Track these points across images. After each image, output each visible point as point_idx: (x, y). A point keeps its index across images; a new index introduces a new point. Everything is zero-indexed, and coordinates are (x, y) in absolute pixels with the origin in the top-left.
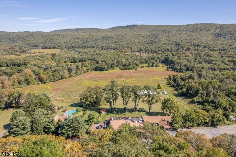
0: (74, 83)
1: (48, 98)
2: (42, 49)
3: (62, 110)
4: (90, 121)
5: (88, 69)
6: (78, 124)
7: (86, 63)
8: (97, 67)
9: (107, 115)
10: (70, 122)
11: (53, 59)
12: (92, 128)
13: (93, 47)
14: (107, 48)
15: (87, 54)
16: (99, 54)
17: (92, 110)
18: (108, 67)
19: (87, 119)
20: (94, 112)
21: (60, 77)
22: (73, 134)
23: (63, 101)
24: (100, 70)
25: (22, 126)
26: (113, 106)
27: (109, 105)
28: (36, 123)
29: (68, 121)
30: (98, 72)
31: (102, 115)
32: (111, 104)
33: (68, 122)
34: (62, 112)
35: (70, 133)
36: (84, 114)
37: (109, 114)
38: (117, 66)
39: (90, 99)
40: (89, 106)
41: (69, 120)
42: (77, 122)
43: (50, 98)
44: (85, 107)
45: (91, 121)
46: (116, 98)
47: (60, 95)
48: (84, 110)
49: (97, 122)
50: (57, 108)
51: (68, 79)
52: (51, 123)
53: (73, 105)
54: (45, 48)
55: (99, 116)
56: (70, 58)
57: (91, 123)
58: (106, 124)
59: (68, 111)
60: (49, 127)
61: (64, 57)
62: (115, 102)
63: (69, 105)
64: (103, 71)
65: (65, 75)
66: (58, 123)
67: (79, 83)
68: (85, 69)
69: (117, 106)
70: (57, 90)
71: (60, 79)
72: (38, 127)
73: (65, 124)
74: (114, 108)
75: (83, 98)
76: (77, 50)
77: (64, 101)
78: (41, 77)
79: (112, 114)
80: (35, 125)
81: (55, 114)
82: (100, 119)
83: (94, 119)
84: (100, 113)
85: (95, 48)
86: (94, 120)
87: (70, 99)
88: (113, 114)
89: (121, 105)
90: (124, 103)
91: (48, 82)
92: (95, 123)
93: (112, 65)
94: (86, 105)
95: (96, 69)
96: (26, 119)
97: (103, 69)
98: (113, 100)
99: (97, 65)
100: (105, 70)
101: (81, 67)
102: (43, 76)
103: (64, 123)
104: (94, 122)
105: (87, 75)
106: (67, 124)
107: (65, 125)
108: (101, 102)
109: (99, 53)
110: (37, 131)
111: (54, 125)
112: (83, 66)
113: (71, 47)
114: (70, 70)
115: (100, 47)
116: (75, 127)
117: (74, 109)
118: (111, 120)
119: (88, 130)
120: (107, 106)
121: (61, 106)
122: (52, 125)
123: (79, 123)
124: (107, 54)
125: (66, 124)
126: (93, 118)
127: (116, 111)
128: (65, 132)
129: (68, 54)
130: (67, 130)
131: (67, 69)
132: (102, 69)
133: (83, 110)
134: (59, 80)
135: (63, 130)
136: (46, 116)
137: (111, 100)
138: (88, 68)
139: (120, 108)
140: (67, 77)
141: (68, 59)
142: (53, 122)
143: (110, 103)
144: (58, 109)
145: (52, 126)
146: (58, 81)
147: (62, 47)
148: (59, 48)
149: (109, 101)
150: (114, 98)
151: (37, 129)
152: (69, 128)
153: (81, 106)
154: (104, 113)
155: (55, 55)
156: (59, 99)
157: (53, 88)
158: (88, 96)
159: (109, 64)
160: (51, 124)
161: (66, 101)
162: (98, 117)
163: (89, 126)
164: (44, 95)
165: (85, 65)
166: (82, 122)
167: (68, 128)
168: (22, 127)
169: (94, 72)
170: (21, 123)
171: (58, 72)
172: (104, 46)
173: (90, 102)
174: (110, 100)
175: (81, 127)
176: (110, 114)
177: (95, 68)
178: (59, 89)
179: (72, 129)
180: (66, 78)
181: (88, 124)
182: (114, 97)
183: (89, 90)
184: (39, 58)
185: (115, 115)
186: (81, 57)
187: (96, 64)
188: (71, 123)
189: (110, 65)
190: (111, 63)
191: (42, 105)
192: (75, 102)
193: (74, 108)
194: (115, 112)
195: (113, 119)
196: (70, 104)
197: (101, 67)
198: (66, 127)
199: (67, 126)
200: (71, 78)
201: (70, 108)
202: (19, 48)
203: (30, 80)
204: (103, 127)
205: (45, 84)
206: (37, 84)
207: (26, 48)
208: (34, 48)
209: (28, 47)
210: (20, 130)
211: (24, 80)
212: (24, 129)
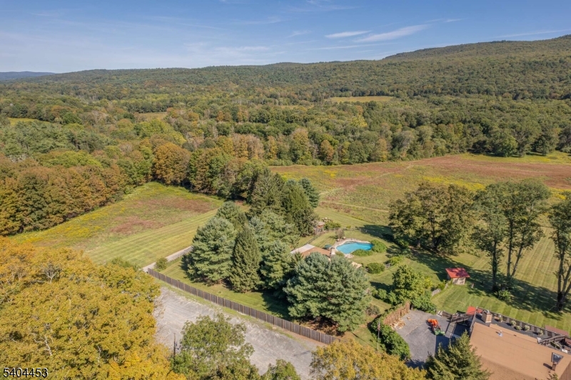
0: (398, 175)
1: (313, 195)
2: (355, 96)
3: (333, 233)
4: (394, 290)
5: (451, 146)
6: (340, 285)
7: (448, 130)
8: (482, 143)
9: (470, 293)
10: (318, 272)
11: (366, 114)
12: (397, 320)
13: (487, 92)
14: (534, 96)
15: (458, 108)
16: (499, 109)
17: (421, 259)
18: (521, 146)
19: (390, 282)
20: (425, 266)
21: (366, 156)
22: (323, 314)
23: (348, 212)
24: (489, 151)
25: (214, 240)
26: (502, 269)
27: (490, 259)
28: (244, 244)
29: (315, 266)
30: (482, 158)
31: (448, 289)
32: (495, 258)
33: (312, 267)
34: (331, 237)
35: (314, 306)
36: (387, 263)
37: (479, 294)
38: (559, 148)
39: (419, 222)
40: (414, 243)
41: (316, 263)
42: (339, 279)
43: (315, 196)
44: (399, 245)
45: (398, 294)
46: (529, 242)
47: (349, 197)
48: (395, 253)
49: (419, 306)
50: (321, 223)
51: (386, 162)
52: (277, 257)
53: (370, 230)
54: (360, 96)
55: (436, 285)
56: (407, 116)
57: (397, 299)
58: (453, 324)
59: (347, 240)
60: (270, 264)
61: (395, 111)
62: (519, 256)
63: (358, 226)
64: (501, 155)
65: (378, 151)
66: (292, 265)
67: (411, 177)
68: (441, 144)
69: (527, 274)
70: (346, 183)
71: (366, 160)
72: (246, 257)
73: (304, 272)
74: (509, 278)
75: (397, 213)
76: (436, 98)
77: (352, 212)
78: (323, 149)
79: (493, 299)
80: (240, 248)
81: (312, 237)
82: (436, 298)
83: (411, 289)
84: (444, 277)
85: (492, 95)
86: (410, 294)
87: (366, 212)
88: (497, 297)
89: (543, 276)
90: (561, 271)
91: (337, 162)
92: (412, 306)
93: (541, 142)
94: (406, 238)
95: (477, 149)
96: (225, 227)
97: (500, 150)
98: (511, 247)
99: (482, 137)
100: (510, 155)
101: (430, 138)
102: (328, 147)
103: (302, 268)
104: (408, 302)
105: (443, 161)
106: (309, 274)
107: (304, 277)
108: (461, 242)
109: (499, 105)
110: (243, 265)
111: (283, 264)
112: (438, 135)
113: (422, 92)
114: (399, 142)
115: (510, 92)
116: (330, 293)
117: (365, 241)
118: (479, 317)
119: (379, 321)
120: (481, 263)
121: (335, 222)
122: (279, 262)
123: (346, 287)
124: (528, 109)
125: (306, 271)
126: (407, 286)
127: (515, 293)
128: (300, 297)
129: (407, 106)
130: (306, 293)
131: (390, 138)
132: (497, 151)
133: (388, 251)
134: (363, 161)
135: (296, 287)
136: (279, 234)
137: (502, 244)
138: (453, 143)
139: (537, 285)
140: (385, 157)
141: (404, 117)
142: (283, 255)
143: (495, 253)
144: (327, 228)
145: (277, 267)
146: (360, 164)
147: (400, 91)
148: (392, 93)
149: (488, 245)
150: (514, 240)
151: (244, 262)
152: (311, 290)
153: (389, 238)
154: (461, 282)
155: (375, 105)
156: (340, 205)
157: (339, 178)
158: (414, 211)
159: (527, 137)
160: (278, 260)
161: (355, 212)
162: (433, 289)
163: (389, 306)
164: (305, 184)
165: (445, 134)
166: (356, 285)
167: (310, 286)
168: (212, 242)
169: (467, 157)
170: (212, 231)
171: (363, 143)
172: (522, 90)
173: (419, 231)
174: (496, 242)
175: (351, 300)
176: (483, 293)
177: (474, 146)
178: (353, 182)
179: (321, 294)
180: (379, 161)
181: (387, 301)
182: (519, 235)
184: (336, 110)
185: (504, 304)
186: (440, 114)
187: (482, 135)
188: (320, 275)
189: (532, 139)
190: (537, 132)
191: (291, 207)
192: (378, 223)
193: (368, 236)
194: (506, 293)
195: (489, 318)
196: (361, 224)
197: (498, 141)
198: (305, 283)
199: (307, 279)
200: (394, 163)
201: (359, 233)
202: (311, 93)
203: (300, 152)
204: (437, 333)
205: (329, 166)
206: (313, 164)
207: (324, 94)
208: (340, 93)
209: (328, 92)
210: (208, 249)
211: (288, 151)
212: (215, 249)
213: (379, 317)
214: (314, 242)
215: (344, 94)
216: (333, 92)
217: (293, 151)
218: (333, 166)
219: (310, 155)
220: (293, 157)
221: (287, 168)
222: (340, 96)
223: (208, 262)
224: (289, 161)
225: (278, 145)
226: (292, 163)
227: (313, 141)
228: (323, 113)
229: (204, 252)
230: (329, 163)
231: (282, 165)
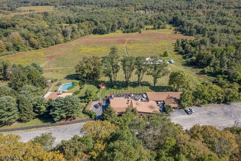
0: (70, 49)
1: (40, 69)
2: (33, 6)
3: (56, 83)
4: (86, 98)
5: (86, 31)
6: (71, 105)
7: (83, 25)
8: (96, 30)
9: (107, 90)
10: (62, 103)
11: (45, 19)
12: (90, 107)
13: (92, 4)
14: (107, 5)
15: (84, 13)
16: (98, 13)
17: (90, 83)
18: (108, 29)
19: (84, 95)
20: (92, 86)
21: (54, 42)
22: (68, 115)
23: (58, 72)
24: (99, 32)
25: (6, 107)
26: (113, 79)
27: (109, 78)
28: (23, 103)
29: (60, 102)
30: (97, 36)
31: (101, 91)
32: (111, 78)
33: (59, 103)
34: (56, 85)
35: (64, 115)
36: (80, 89)
37: (109, 89)
38: (118, 29)
39: (86, 71)
40: (86, 78)
41: (60, 101)
42: (70, 103)
43: (41, 69)
44: (82, 80)
45: (88, 99)
46: (117, 71)
47: (55, 65)
48: (81, 84)
49: (95, 100)
50: (50, 81)
51: (63, 44)
52: (41, 103)
53: (69, 77)
54: (36, 5)
55: (97, 91)
56: (64, 18)
57: (88, 100)
58: (105, 101)
59: (63, 85)
60: (38, 107)
61: (58, 16)
62: (116, 75)
63: (64, 77)
64: (103, 34)
65: (59, 39)
66: (49, 104)
67: (76, 49)
68: (82, 31)
69: (118, 78)
70: (51, 58)
71: (54, 44)
72: (26, 108)
73: (57, 105)
74: (115, 82)
75: (78, 70)
76: (72, 7)
77: (59, 71)
78: (31, 42)
79: (113, 89)
80: (22, 106)
81: (48, 88)
82: (98, 95)
83: (92, 96)
84: (99, 87)
85: (93, 5)
86: (92, 97)
87: (65, 70)
88: (113, 88)
89: (122, 77)
90: (126, 77)
91: (41, 47)
92: (93, 101)
93: (113, 27)
94: (83, 77)
95: (95, 32)
96: (10, 99)
97: (102, 32)
98: (114, 73)
99: (95, 27)
100: (105, 33)
101: (77, 29)
102: (34, 40)
103: (55, 104)
104: (91, 100)
105: (85, 39)
106: (59, 105)
107: (57, 107)
108: (100, 74)
109: (97, 11)
110: (25, 111)
111: (44, 105)
112: (80, 27)
113: (66, 3)
114: (65, 32)
115: (99, 4)
116: (69, 108)
117: (69, 83)
118: (111, 97)
119: (85, 110)
120: (107, 79)
121: (54, 78)
123: (73, 104)
124: (107, 13)
125: (58, 105)
126: (90, 95)
127: (117, 85)
128: (58, 114)
129: (63, 13)
130: (59, 112)
131: (61, 31)
133: (79, 84)
134: (53, 45)
135: (55, 111)
136: (36, 93)
137: (112, 73)
138: (86, 30)
139: (121, 81)
140: (62, 41)
141: (63, 19)
142: (43, 101)
143: (110, 76)
144: (52, 82)
145: (43, 107)
146: (52, 46)
147: (56, 3)
148: (52, 4)
149: (108, 75)
151: (25, 110)
152: (61, 110)
153: (77, 79)
154: (104, 87)
155: (47, 14)
156: (53, 69)
157: (46, 56)
158: (84, 68)
159: (109, 26)
161: (61, 71)
162: (97, 93)
163: (86, 103)
164: (34, 65)
165: (82, 27)
166: (76, 102)
167: (60, 109)
168: (6, 108)
169: (92, 36)
170: (4, 103)
171: (51, 36)
172: (103, 3)
173: (87, 74)
174: (110, 73)
175: (76, 108)
176: (110, 88)
177: (94, 31)
178: (53, 57)
179: (65, 110)
180: (60, 43)
181: (85, 102)
182: (115, 70)
183: (85, 61)
184: (29, 18)
185: (115, 90)
186: (77, 16)
187: (95, 26)
188: (63, 104)
189: (111, 27)
190: (111, 24)
191: (33, 78)
192: (72, 73)
193: (70, 80)
194: (115, 87)
195: (113, 96)
196: (65, 76)
197: (101, 29)
198: (58, 109)
199: (59, 107)
200: (67, 43)
201: (66, 80)
202: (7, 5)
203: (19, 46)
204: (102, 106)
205: (38, 50)
206: (29, 50)
207: (15, 5)
208: (25, 4)
209: (17, 3)
210: (4, 111)
211: (12, 46)
212: (9, 110)
213: (85, 108)
214: (50, 90)
215: (26, 4)
216: (20, 4)
217: (15, 45)
218: (40, 49)
219: (25, 46)
220: (17, 48)
221: (15, 55)
222: (25, 6)
223: (7, 117)
224: (15, 51)
225: (5, 44)
226: (17, 52)
227: (24, 38)
228: (22, 20)
229: (3, 113)
230: (37, 49)
231: (11, 54)
